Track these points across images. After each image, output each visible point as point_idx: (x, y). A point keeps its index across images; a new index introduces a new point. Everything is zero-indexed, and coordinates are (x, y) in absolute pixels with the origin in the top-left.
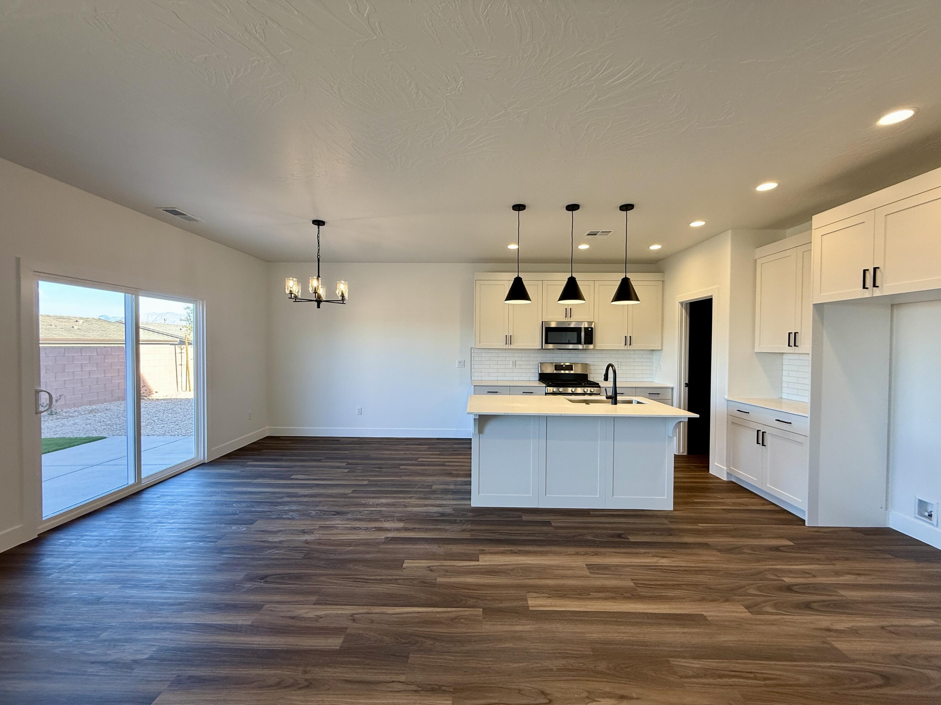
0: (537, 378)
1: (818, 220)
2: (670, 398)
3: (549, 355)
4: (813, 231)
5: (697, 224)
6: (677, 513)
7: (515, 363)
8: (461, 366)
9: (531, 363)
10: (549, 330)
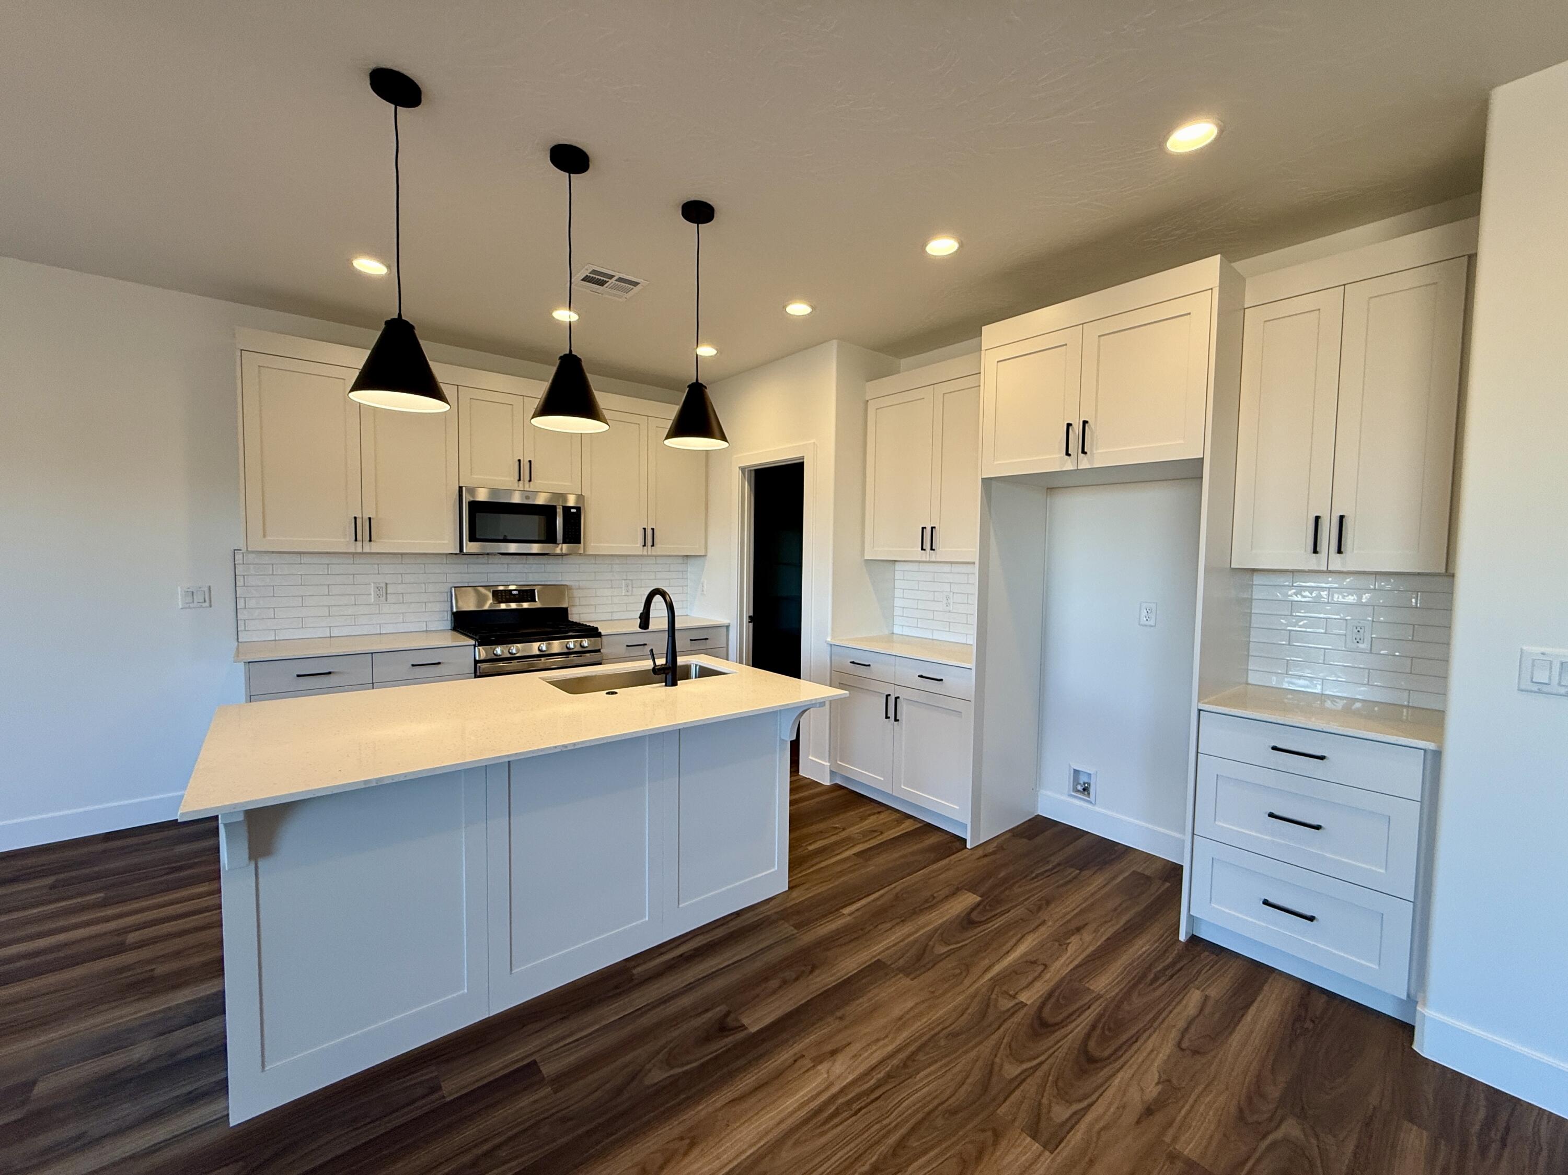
0: (448, 624)
1: (992, 333)
2: (725, 645)
3: (474, 568)
4: (983, 352)
5: (799, 309)
6: (800, 896)
7: (383, 591)
8: (195, 604)
9: (431, 588)
10: (476, 507)
